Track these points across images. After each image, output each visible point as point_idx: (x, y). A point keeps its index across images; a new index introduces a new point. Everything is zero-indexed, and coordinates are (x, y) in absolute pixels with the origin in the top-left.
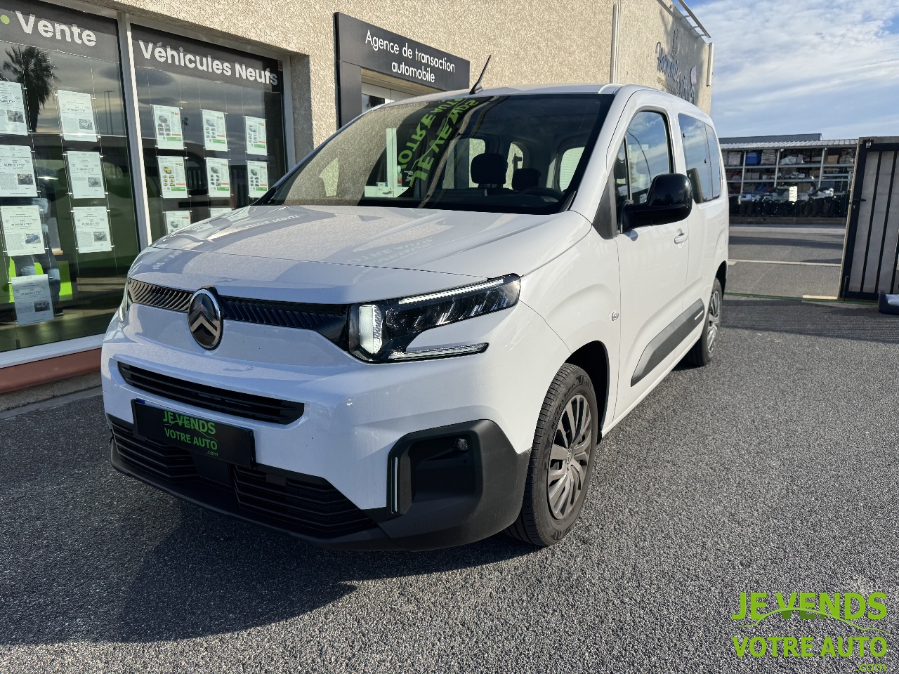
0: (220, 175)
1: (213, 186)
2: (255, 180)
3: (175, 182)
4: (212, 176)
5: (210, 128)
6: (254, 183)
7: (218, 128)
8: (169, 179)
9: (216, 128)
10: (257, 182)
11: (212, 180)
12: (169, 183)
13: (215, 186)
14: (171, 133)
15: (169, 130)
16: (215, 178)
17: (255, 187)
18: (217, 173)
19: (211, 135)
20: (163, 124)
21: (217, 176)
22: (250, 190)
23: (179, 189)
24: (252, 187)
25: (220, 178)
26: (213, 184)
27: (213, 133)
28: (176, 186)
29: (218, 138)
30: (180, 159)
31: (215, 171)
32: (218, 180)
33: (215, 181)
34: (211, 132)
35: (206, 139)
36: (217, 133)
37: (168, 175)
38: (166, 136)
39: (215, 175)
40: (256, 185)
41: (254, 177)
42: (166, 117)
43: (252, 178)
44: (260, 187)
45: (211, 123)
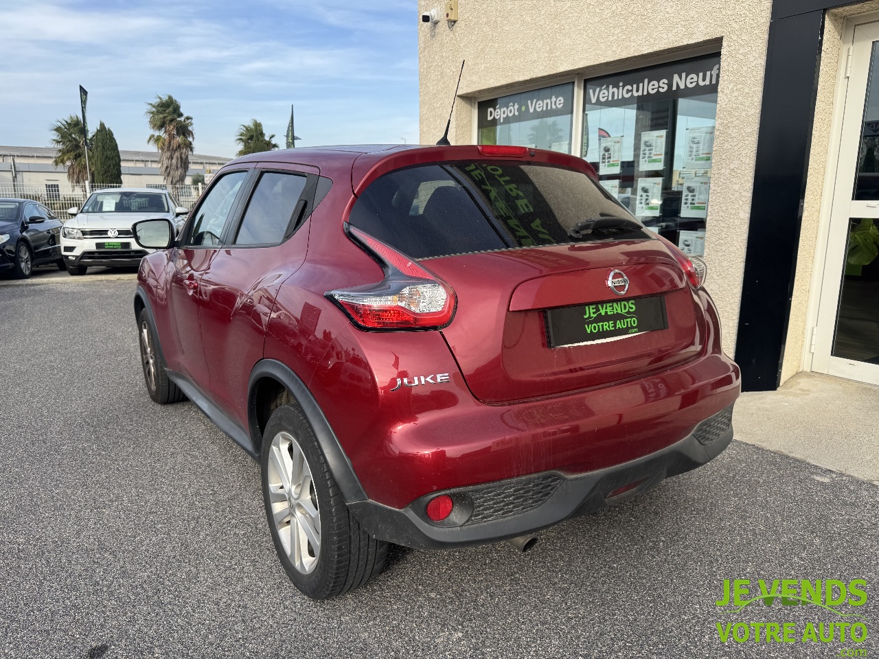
0: (649, 194)
1: (641, 205)
2: (690, 198)
4: (641, 196)
5: (647, 148)
6: (689, 201)
7: (656, 147)
9: (653, 148)
10: (693, 200)
11: (641, 200)
13: (643, 205)
14: (612, 160)
15: (610, 158)
16: (644, 197)
17: (690, 206)
18: (647, 192)
19: (647, 156)
20: (606, 153)
21: (647, 196)
22: (682, 208)
24: (686, 206)
25: (650, 198)
26: (641, 203)
27: (650, 153)
29: (654, 158)
30: (616, 182)
31: (645, 190)
32: (647, 200)
33: (643, 201)
34: (647, 152)
35: (641, 160)
36: (653, 152)
38: (606, 164)
39: (644, 194)
40: (691, 204)
41: (690, 194)
42: (609, 147)
43: (687, 196)
44: (696, 205)
45: (648, 144)
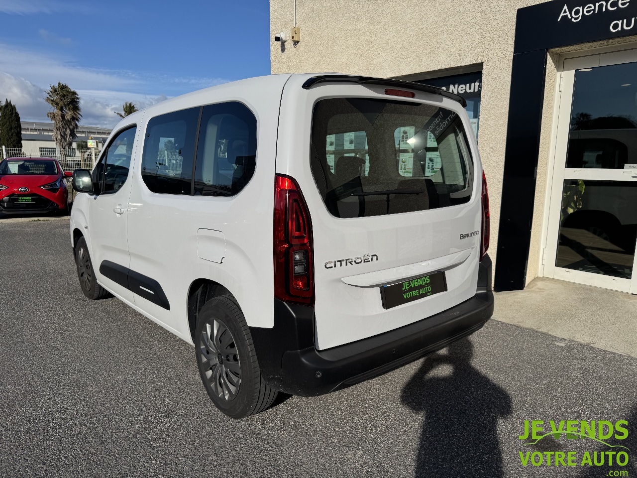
0: (434, 162)
1: (428, 170)
3: (407, 167)
4: (429, 164)
8: (403, 166)
11: (429, 166)
12: (403, 168)
13: (430, 170)
16: (431, 165)
20: (405, 135)
23: (408, 172)
25: (434, 165)
26: (429, 168)
28: (407, 170)
31: (431, 160)
37: (403, 164)
39: (431, 163)
42: (406, 131)
